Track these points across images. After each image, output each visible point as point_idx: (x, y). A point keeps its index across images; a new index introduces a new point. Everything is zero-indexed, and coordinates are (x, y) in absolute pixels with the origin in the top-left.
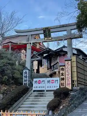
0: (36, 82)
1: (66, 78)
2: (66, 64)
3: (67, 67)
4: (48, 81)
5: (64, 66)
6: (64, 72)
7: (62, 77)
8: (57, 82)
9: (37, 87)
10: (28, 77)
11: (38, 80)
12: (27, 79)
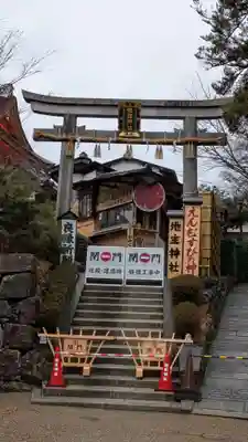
0: (95, 255)
1: (185, 252)
2: (188, 213)
3: (191, 222)
4: (131, 255)
5: (182, 217)
6: (179, 234)
7: (174, 246)
8: (156, 259)
9: (98, 270)
10: (74, 240)
11: (100, 249)
12: (73, 245)
